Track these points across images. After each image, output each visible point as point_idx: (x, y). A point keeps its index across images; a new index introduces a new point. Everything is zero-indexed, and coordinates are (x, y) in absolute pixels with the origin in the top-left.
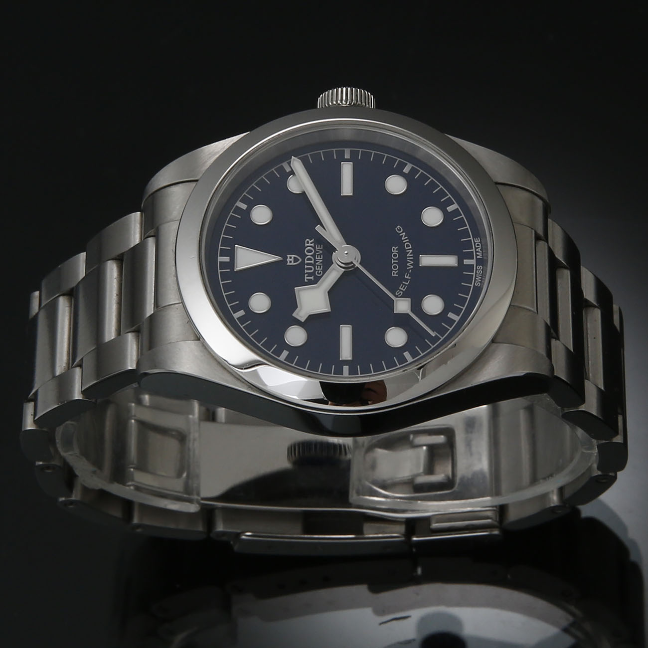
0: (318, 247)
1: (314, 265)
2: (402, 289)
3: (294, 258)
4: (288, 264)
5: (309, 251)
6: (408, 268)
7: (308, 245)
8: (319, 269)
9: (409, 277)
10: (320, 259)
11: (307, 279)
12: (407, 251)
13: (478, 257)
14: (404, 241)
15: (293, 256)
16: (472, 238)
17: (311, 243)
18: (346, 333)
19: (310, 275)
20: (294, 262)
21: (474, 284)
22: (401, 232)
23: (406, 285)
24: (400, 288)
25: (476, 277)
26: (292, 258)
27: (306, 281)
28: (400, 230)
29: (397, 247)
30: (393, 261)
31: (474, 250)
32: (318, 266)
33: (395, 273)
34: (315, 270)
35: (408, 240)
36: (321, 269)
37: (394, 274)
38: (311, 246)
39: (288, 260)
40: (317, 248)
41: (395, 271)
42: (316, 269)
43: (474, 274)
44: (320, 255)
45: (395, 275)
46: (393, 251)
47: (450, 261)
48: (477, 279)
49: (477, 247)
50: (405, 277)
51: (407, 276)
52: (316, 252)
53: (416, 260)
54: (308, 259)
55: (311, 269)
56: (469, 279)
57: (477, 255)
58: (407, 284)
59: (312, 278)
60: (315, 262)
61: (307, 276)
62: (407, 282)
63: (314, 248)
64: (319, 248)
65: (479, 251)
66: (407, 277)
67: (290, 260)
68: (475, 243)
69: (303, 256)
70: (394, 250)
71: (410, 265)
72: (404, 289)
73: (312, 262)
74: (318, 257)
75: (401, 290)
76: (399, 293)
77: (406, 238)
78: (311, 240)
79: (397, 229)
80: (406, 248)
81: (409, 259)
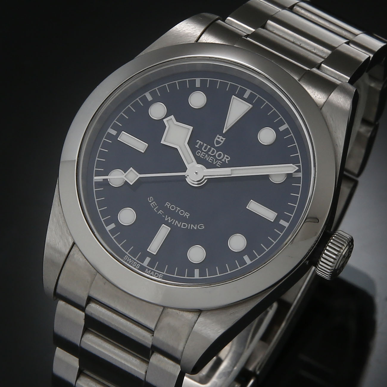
0: (219, 163)
1: (207, 153)
2: (153, 203)
3: (220, 143)
4: (218, 136)
5: (220, 155)
6: (167, 216)
7: (225, 157)
8: (202, 154)
9: (160, 213)
10: (209, 159)
11: (198, 142)
12: (181, 223)
13: (147, 269)
14: (189, 225)
15: (222, 142)
16: (164, 273)
17: (225, 160)
18: (140, 146)
19: (201, 146)
20: (217, 140)
21: (127, 255)
22: (198, 227)
23: (155, 207)
24: (154, 202)
25: (132, 259)
26: (221, 141)
27: (198, 141)
28: (200, 227)
29: (187, 218)
30: (178, 209)
31: (154, 270)
32: (205, 155)
33: (168, 206)
34: (202, 151)
35: (189, 228)
36: (201, 156)
37: (168, 204)
38: (223, 159)
39: (221, 137)
40: (219, 161)
41: (169, 206)
42: (203, 153)
43: (135, 260)
44: (213, 161)
45: (166, 204)
46: (186, 213)
47: (154, 247)
48: (130, 259)
49: (156, 273)
50: (161, 211)
51: (161, 212)
52: (217, 159)
53: (169, 225)
54: (213, 151)
55: (205, 149)
56: (133, 254)
57: (149, 270)
58: (155, 209)
59: (198, 147)
60: (209, 155)
61: (201, 143)
62: (156, 209)
63: (220, 160)
64: (218, 163)
65: (151, 273)
66: (160, 212)
67: (220, 139)
68: (159, 274)
69: (218, 149)
70: (187, 214)
71: (168, 219)
72: (152, 205)
73: (210, 153)
74: (211, 158)
75: (152, 202)
76: (150, 199)
77: (192, 227)
78: (228, 161)
79: (202, 226)
80: (183, 223)
81: (173, 220)
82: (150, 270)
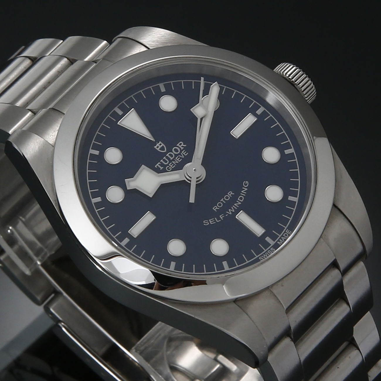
0: (184, 152)
1: (170, 161)
2: (211, 222)
3: (163, 146)
4: (155, 147)
5: (176, 150)
6: (227, 212)
7: (179, 146)
8: (171, 166)
9: (223, 218)
10: (178, 160)
11: (157, 166)
12: (237, 201)
13: (278, 242)
14: (241, 194)
15: (163, 145)
16: (286, 228)
17: (182, 147)
18: (148, 218)
19: (162, 165)
20: (160, 149)
21: (259, 257)
22: (246, 186)
23: (215, 221)
24: (210, 220)
25: (264, 254)
26: (161, 146)
28: (246, 185)
29: (233, 194)
30: (222, 200)
31: (280, 236)
32: (173, 163)
33: (217, 208)
34: (168, 165)
35: (245, 195)
36: (173, 167)
37: (215, 208)
38: (180, 149)
39: (158, 145)
40: (183, 152)
41: (218, 207)
42: (170, 165)
43: (265, 251)
44: (181, 158)
45: (215, 210)
46: (228, 194)
47: (258, 230)
48: (264, 255)
49: (284, 235)
50: (220, 216)
51: (222, 216)
52: (180, 154)
53: (237, 212)
54: (170, 155)
55: (166, 162)
56: (259, 251)
57: (279, 241)
59: (161, 168)
60: (173, 160)
61: (159, 164)
62: (218, 220)
63: (181, 151)
64: (184, 154)
65: (283, 240)
66: (221, 218)
67: (159, 146)
68: (285, 232)
69: (169, 150)
70: (230, 194)
71: (230, 212)
72: (212, 222)
73: (171, 159)
74: (178, 158)
75: (209, 222)
76: (206, 223)
77: (244, 193)
78: (184, 144)
79: (245, 183)
80: (238, 199)
81: (233, 207)
82: (279, 239)
